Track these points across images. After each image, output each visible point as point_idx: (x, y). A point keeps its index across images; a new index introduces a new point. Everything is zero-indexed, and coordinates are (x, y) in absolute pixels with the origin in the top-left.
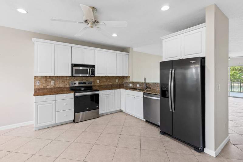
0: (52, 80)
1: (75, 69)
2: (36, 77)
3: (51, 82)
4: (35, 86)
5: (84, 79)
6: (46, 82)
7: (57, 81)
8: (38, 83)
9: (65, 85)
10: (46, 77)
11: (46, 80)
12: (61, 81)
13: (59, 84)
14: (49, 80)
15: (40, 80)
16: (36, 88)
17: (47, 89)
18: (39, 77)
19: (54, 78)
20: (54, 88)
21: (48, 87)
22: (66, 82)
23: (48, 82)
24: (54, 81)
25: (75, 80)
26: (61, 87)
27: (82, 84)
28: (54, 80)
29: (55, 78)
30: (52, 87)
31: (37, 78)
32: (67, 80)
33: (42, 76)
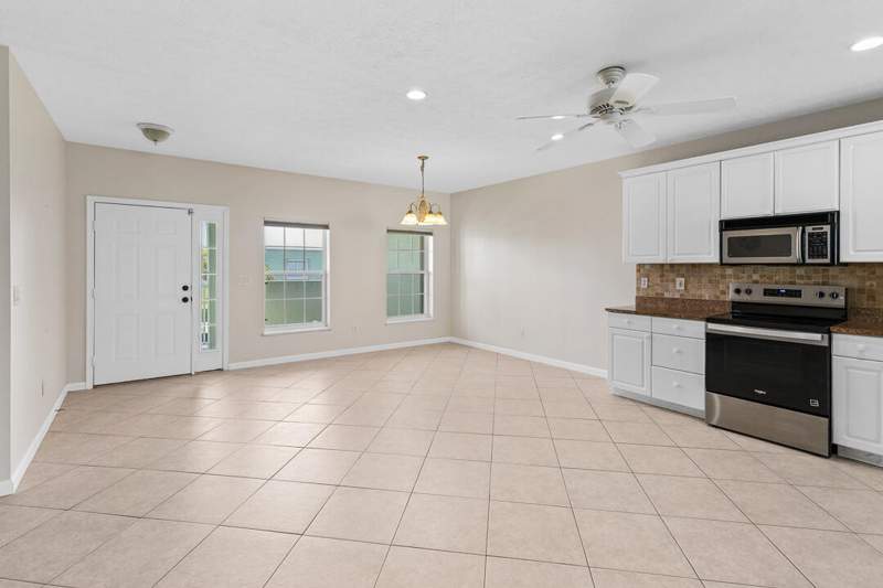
0: (678, 276)
1: (730, 239)
2: (640, 266)
3: (674, 281)
4: (638, 289)
5: (801, 277)
6: (662, 281)
7: (692, 279)
8: (644, 283)
9: (718, 294)
10: (662, 265)
11: (662, 276)
12: (705, 280)
13: (699, 288)
14: (672, 276)
15: (648, 277)
16: (641, 295)
17: (663, 299)
18: (647, 267)
19: (683, 271)
20: (683, 301)
21: (667, 295)
22: (721, 286)
23: (667, 281)
24: (683, 280)
25: (755, 277)
26: (705, 301)
27: (782, 295)
28: (683, 276)
29: (688, 271)
30: (677, 296)
31: (642, 270)
32: (723, 276)
33: (652, 265)
